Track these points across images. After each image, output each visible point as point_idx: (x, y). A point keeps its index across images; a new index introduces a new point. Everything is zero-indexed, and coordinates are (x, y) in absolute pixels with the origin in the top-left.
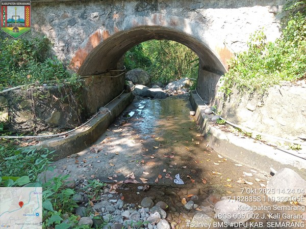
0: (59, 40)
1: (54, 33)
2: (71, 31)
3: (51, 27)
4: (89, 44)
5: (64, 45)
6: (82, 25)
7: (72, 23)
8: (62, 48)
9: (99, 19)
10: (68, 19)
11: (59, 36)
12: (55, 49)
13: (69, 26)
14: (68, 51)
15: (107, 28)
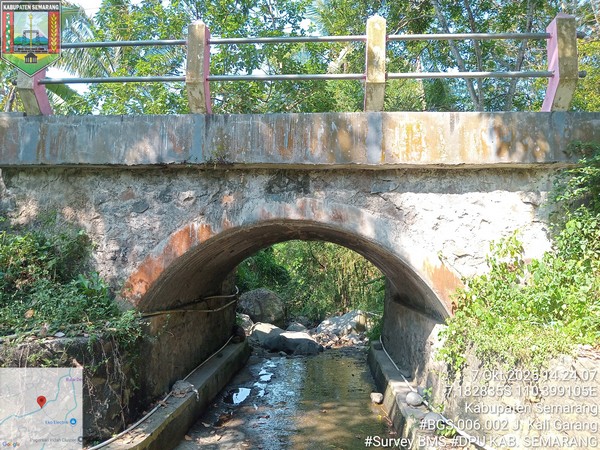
0: (109, 239)
1: (101, 227)
2: (136, 222)
3: (97, 215)
4: (169, 248)
5: (117, 248)
6: (160, 213)
7: (141, 207)
8: (111, 255)
9: (194, 203)
10: (134, 201)
11: (112, 231)
12: (97, 256)
13: (133, 214)
14: (124, 261)
15: (209, 220)
